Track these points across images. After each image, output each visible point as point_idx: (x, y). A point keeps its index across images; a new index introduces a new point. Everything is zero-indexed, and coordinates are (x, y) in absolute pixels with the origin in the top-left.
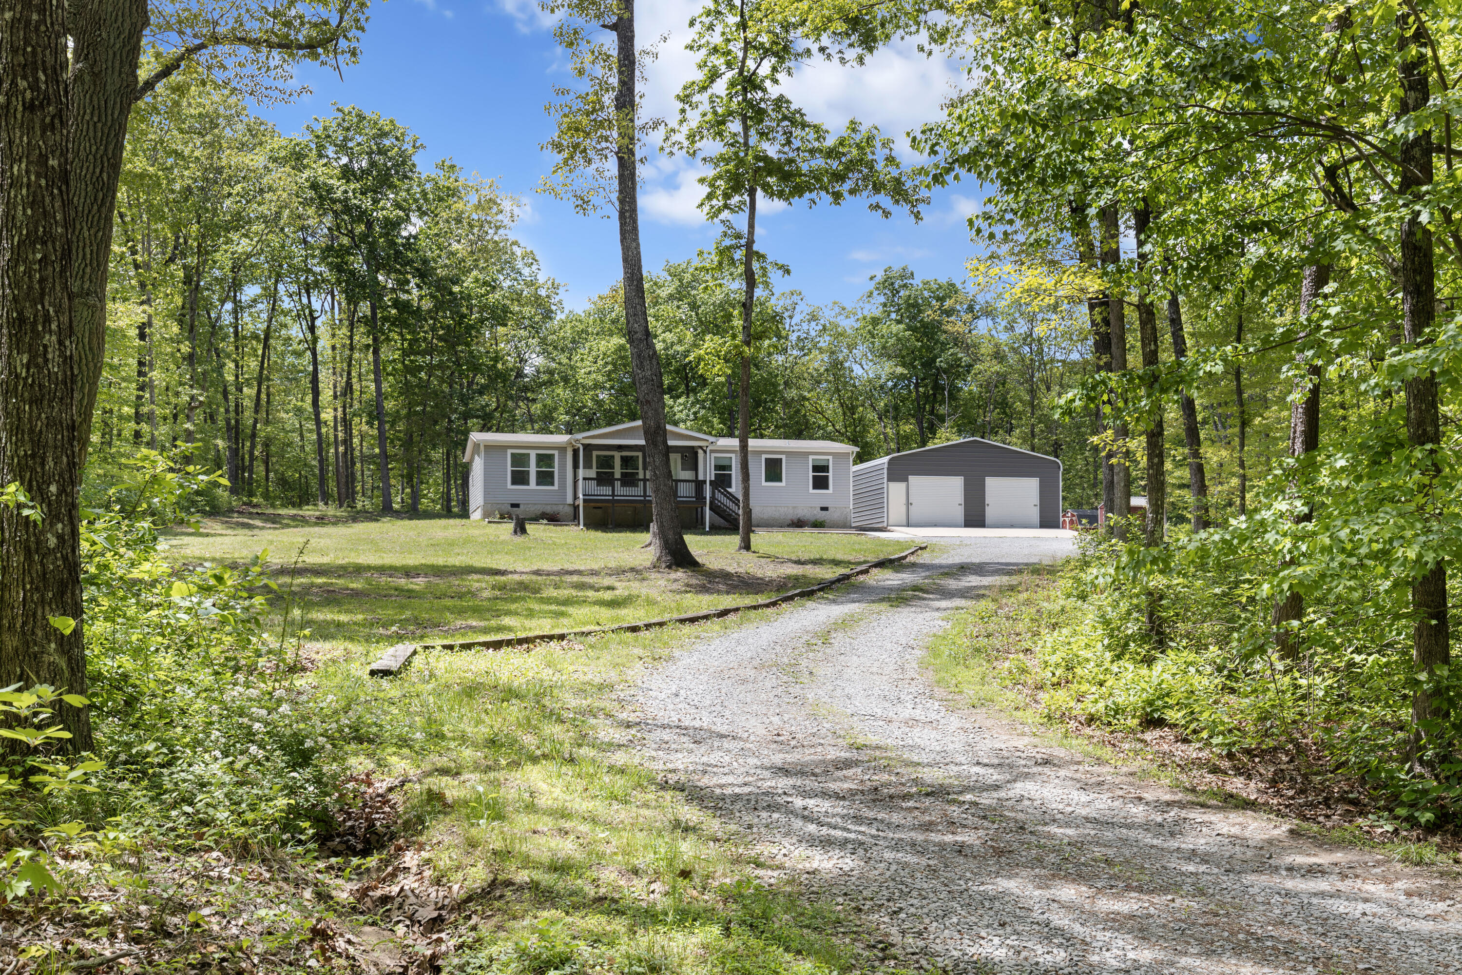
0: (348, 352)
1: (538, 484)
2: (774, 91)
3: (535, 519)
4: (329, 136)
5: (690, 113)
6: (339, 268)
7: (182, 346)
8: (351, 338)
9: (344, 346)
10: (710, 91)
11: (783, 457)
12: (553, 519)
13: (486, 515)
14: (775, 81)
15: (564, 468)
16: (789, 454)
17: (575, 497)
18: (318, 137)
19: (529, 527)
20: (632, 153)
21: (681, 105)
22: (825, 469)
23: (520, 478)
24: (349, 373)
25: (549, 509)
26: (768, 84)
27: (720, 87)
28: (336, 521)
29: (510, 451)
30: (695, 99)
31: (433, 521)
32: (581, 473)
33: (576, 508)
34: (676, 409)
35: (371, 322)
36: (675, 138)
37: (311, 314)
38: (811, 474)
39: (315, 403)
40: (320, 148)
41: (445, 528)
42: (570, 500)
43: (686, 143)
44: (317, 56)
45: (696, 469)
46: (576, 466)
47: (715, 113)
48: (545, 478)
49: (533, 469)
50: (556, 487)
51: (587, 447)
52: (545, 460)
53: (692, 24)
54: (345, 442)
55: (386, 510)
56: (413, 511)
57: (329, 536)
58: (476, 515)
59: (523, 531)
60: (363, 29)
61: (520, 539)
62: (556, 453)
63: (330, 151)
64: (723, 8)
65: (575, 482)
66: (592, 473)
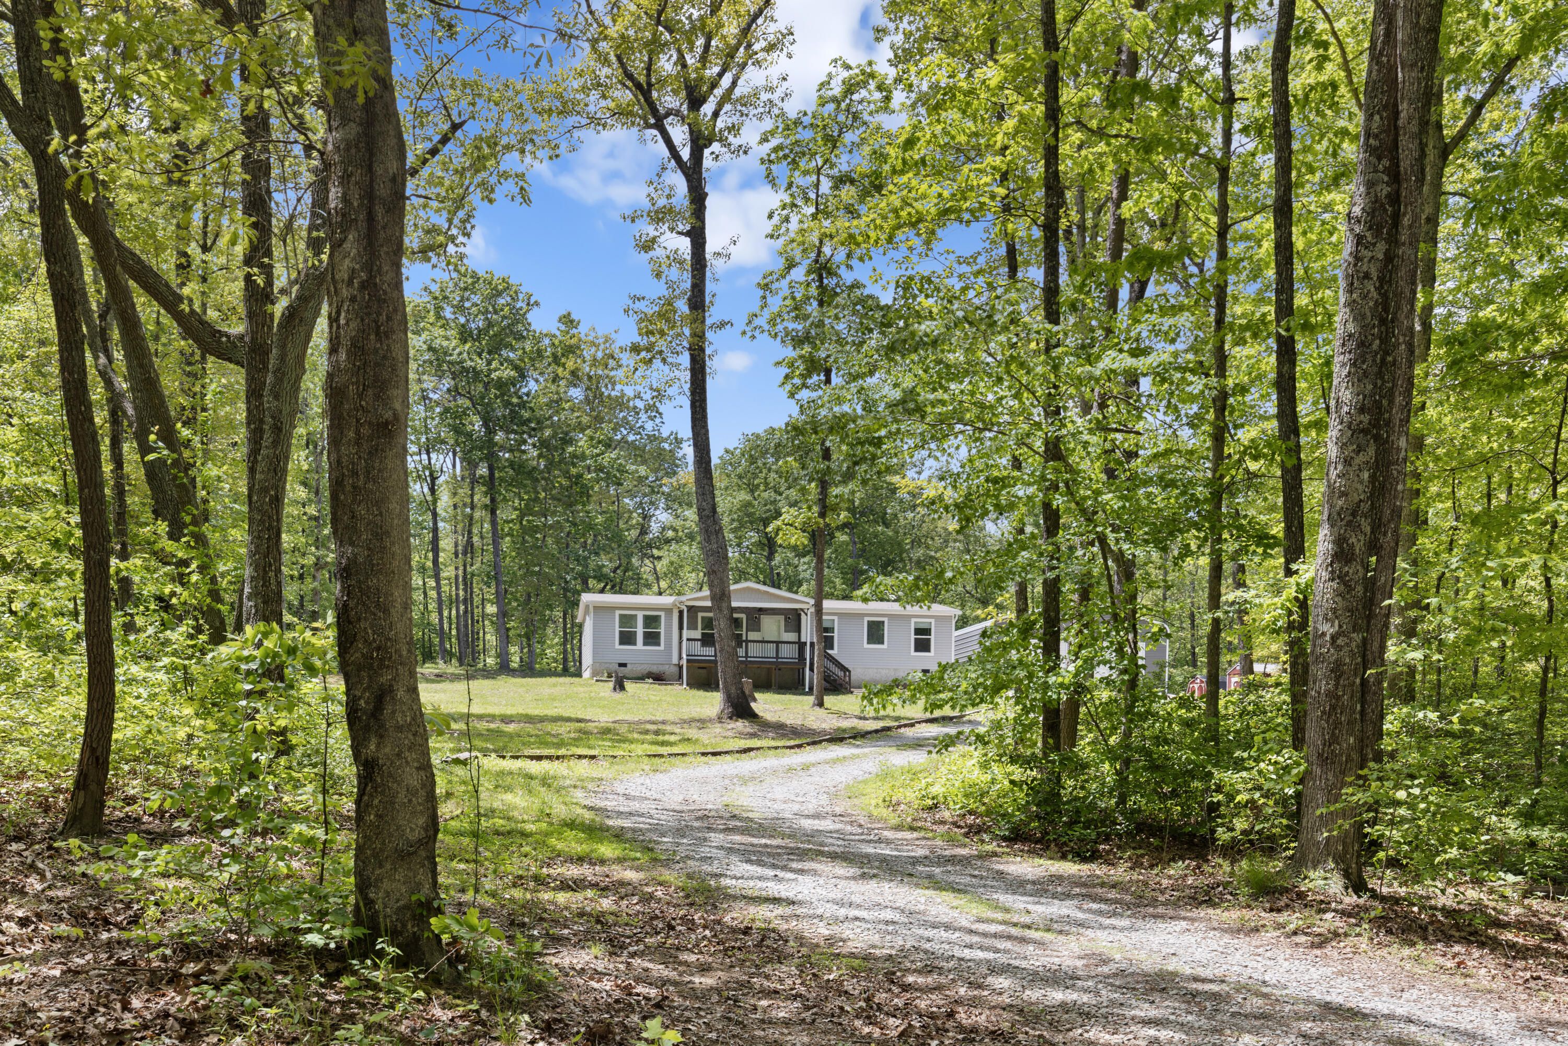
0: (468, 510)
1: (645, 644)
2: (848, 277)
3: (641, 678)
4: (445, 298)
5: (770, 300)
6: (457, 430)
7: (307, 509)
8: (472, 496)
9: (465, 505)
10: (788, 278)
11: (886, 620)
12: (658, 678)
13: (594, 674)
14: (850, 267)
15: (668, 629)
16: (891, 616)
17: (680, 658)
18: (436, 298)
19: (628, 685)
20: (702, 350)
21: (761, 293)
22: (927, 631)
23: (627, 638)
24: (470, 532)
25: (655, 669)
26: (843, 271)
27: (799, 274)
28: (455, 678)
29: (618, 613)
30: (774, 286)
31: (543, 680)
32: (686, 634)
33: (681, 668)
34: (801, 568)
35: (490, 483)
36: (757, 322)
37: (431, 475)
38: (913, 637)
39: (435, 562)
40: (438, 309)
41: (555, 685)
42: (675, 660)
43: (766, 327)
44: (428, 260)
45: (799, 631)
46: (681, 628)
47: (794, 298)
48: (652, 638)
49: (640, 630)
50: (662, 647)
51: (690, 608)
52: (651, 621)
53: (770, 216)
54: (465, 601)
55: (504, 668)
56: (528, 670)
57: (444, 691)
58: (586, 674)
59: (622, 688)
60: (468, 235)
61: (619, 696)
62: (662, 614)
63: (448, 312)
64: (799, 202)
65: (680, 643)
66: (697, 634)
